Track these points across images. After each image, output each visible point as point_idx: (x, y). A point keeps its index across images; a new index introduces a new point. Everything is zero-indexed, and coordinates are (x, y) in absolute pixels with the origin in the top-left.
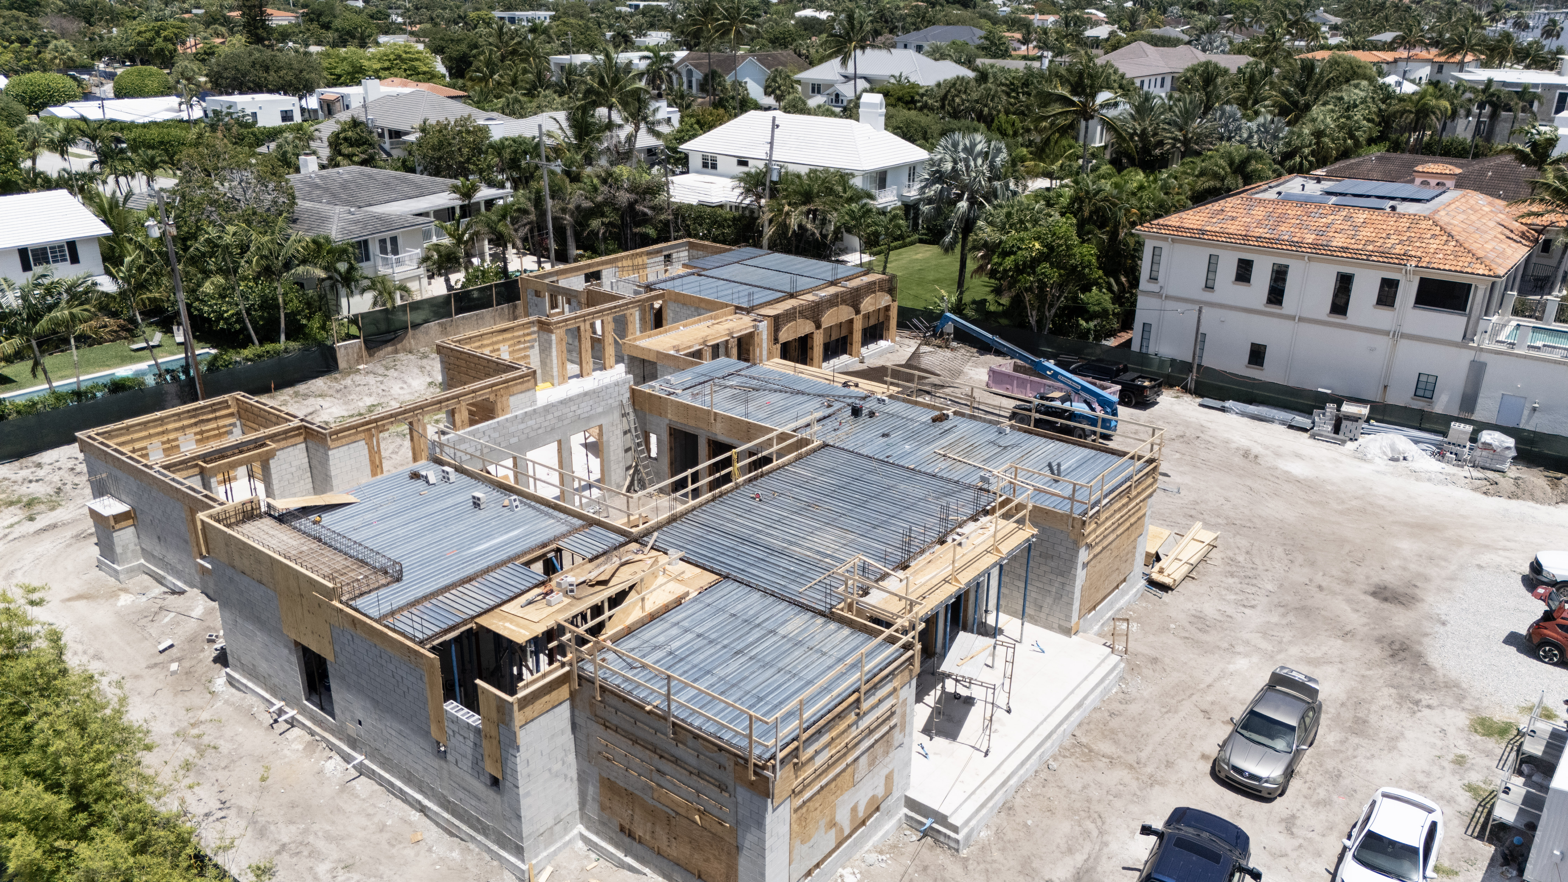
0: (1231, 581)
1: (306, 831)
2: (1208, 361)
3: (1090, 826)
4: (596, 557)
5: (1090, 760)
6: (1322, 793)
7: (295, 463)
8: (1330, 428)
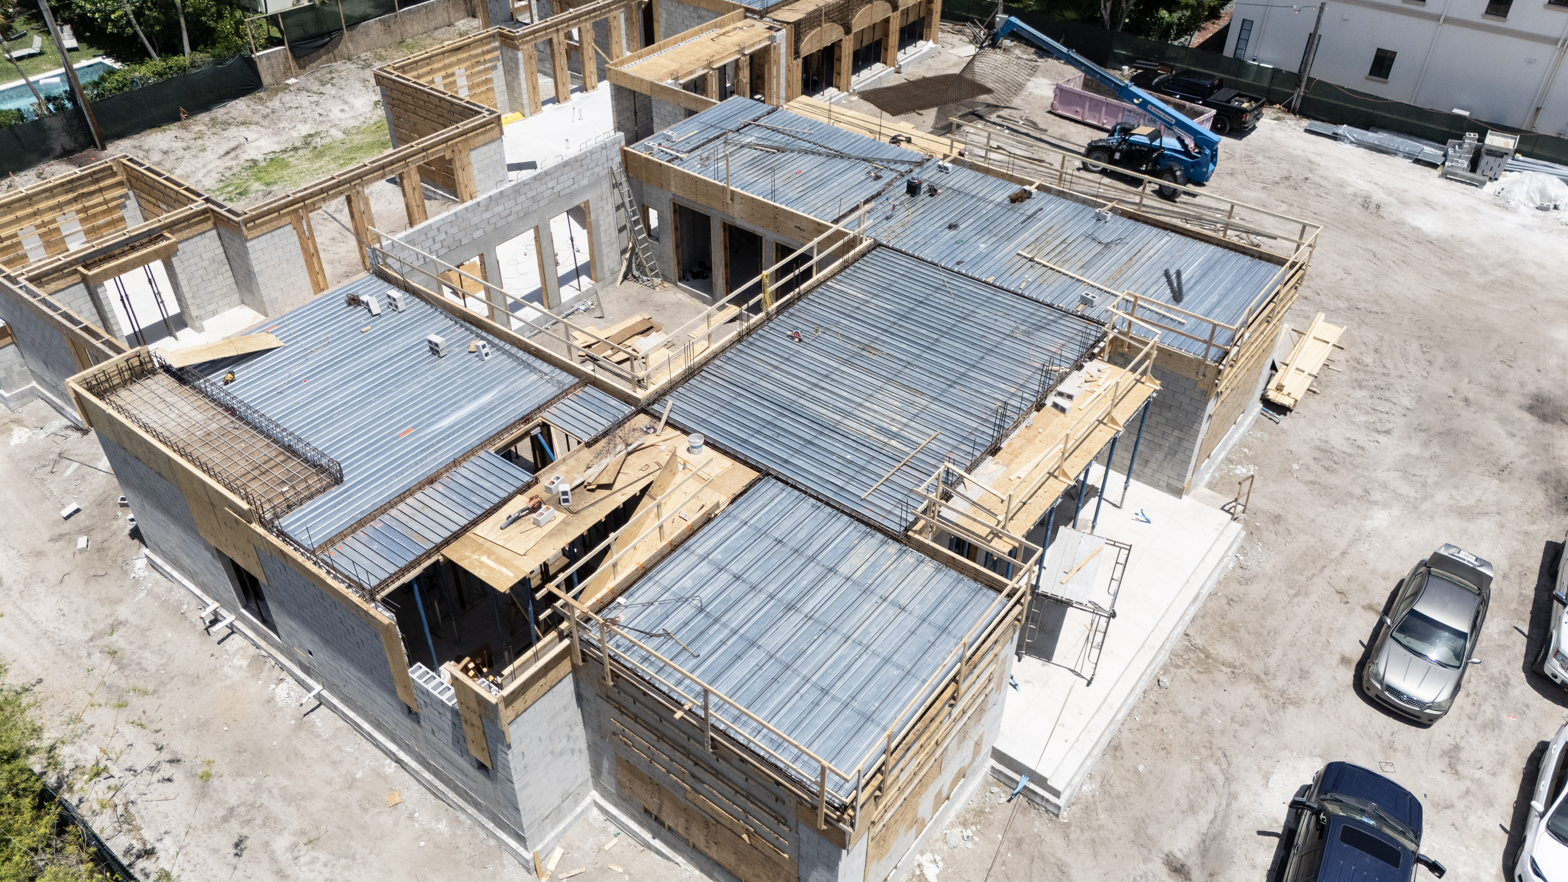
0: (1360, 394)
1: (258, 787)
2: (1320, 71)
3: (1214, 769)
4: (596, 440)
5: (1207, 671)
6: (1488, 710)
7: (206, 256)
8: (1465, 164)
